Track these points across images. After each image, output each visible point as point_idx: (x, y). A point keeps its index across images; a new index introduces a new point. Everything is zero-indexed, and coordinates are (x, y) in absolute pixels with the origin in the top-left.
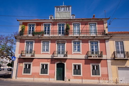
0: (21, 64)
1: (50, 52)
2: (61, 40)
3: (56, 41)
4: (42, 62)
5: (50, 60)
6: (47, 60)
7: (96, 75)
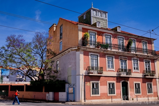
0: (88, 83)
1: (115, 69)
2: (123, 57)
3: (119, 57)
4: (109, 80)
5: (116, 78)
6: (113, 78)
7: (150, 93)
